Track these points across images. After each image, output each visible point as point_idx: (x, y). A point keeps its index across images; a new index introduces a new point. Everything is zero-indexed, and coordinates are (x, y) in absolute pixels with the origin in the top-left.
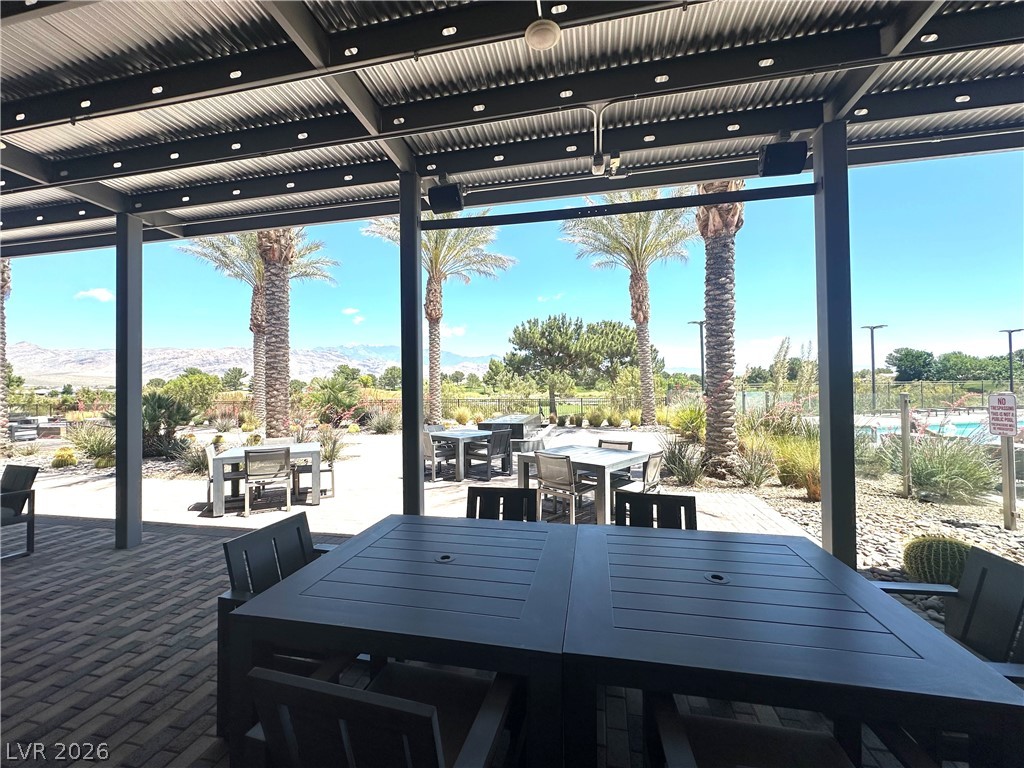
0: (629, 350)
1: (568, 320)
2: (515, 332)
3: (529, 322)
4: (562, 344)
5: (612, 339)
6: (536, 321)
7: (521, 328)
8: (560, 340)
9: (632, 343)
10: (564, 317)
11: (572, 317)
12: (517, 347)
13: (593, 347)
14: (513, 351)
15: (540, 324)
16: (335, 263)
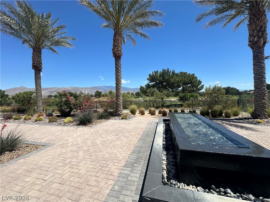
0: (191, 81)
1: (170, 70)
2: (149, 76)
3: (155, 72)
4: (168, 79)
5: (185, 78)
6: (157, 72)
7: (152, 74)
8: (167, 78)
9: (192, 79)
10: (168, 69)
11: (171, 70)
12: (149, 81)
13: (179, 80)
14: (148, 83)
15: (159, 73)
16: (73, 39)
